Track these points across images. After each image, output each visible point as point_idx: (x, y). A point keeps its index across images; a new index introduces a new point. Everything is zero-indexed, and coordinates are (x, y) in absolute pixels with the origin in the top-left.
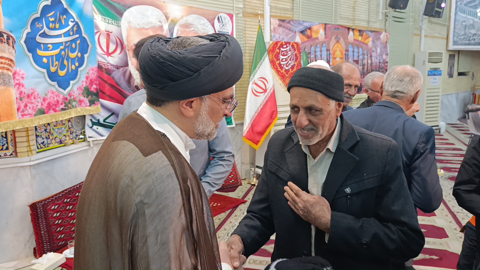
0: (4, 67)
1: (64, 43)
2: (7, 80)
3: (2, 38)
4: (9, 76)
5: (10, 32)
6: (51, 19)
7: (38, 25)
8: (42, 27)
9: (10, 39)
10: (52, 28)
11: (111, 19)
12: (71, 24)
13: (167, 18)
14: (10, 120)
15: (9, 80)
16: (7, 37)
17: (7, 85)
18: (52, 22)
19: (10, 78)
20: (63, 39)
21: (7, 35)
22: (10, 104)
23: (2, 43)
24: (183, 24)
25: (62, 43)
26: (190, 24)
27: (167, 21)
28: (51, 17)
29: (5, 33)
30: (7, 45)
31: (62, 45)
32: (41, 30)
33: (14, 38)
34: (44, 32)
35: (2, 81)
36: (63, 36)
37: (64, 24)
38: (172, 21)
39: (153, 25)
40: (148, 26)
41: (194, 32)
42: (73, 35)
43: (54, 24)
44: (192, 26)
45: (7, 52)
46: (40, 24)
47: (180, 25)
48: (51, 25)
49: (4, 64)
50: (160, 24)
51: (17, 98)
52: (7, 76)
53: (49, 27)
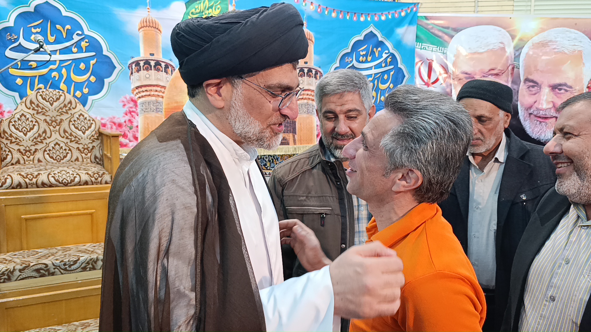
0: (309, 99)
1: (373, 75)
2: (311, 109)
3: (311, 73)
4: (313, 106)
5: (319, 68)
6: (362, 53)
7: (347, 60)
8: (351, 61)
9: (318, 74)
10: (362, 61)
11: (436, 47)
12: (385, 56)
13: (513, 37)
14: (309, 144)
15: (313, 109)
16: (315, 72)
17: (310, 113)
18: (363, 56)
19: (313, 107)
20: (373, 71)
21: (315, 71)
22: (311, 130)
23: (310, 78)
24: (537, 42)
25: (372, 74)
26: (550, 41)
27: (513, 42)
28: (362, 51)
29: (314, 69)
30: (314, 79)
31: (371, 77)
32: (350, 63)
33: (322, 72)
34: (353, 64)
35: (306, 110)
36: (373, 68)
37: (377, 56)
38: (521, 40)
39: (491, 47)
40: (484, 49)
41: (556, 50)
42: (386, 66)
43: (365, 58)
44: (554, 43)
45: (314, 85)
46: (349, 58)
47: (533, 43)
48: (361, 59)
49: (310, 95)
50: (502, 45)
51: (317, 126)
52: (311, 106)
53: (360, 61)
